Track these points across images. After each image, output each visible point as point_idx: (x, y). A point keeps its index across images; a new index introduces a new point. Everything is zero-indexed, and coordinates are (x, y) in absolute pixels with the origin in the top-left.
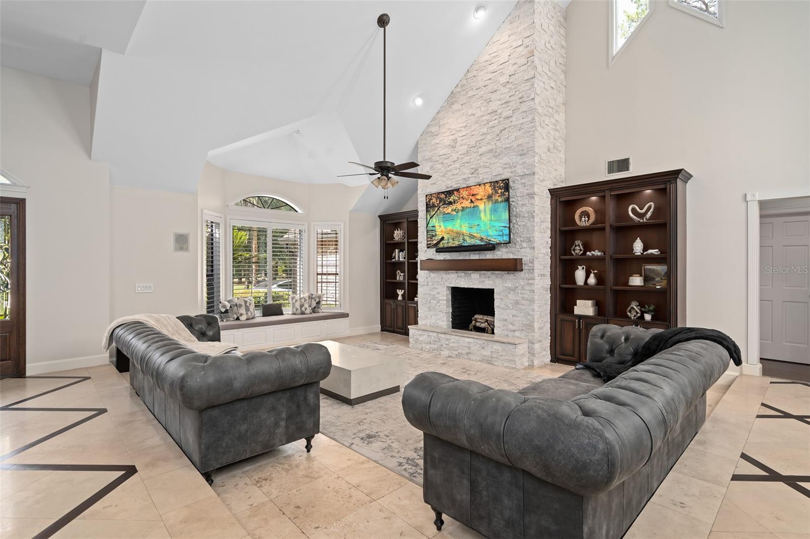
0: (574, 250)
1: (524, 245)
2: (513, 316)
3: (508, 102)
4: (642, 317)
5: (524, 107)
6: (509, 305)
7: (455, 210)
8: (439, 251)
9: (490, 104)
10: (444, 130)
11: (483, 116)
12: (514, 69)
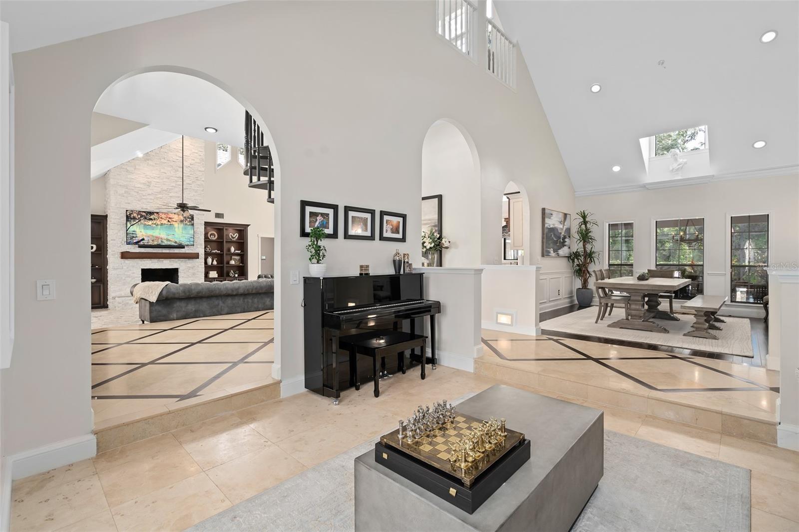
1: (199, 246)
4: (234, 276)
5: (199, 183)
6: (190, 276)
7: (155, 224)
8: (140, 247)
9: (178, 172)
10: (139, 172)
11: (172, 176)
12: (193, 161)
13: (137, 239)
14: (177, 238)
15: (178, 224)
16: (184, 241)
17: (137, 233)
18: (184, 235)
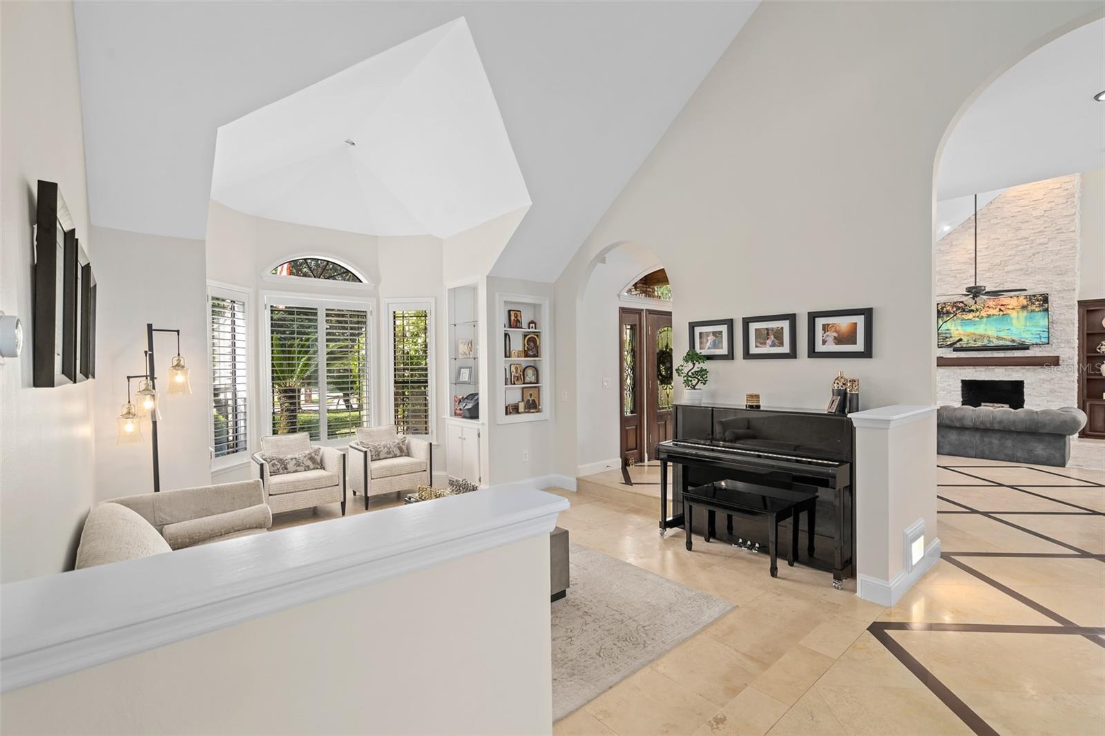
0: (1099, 349)
1: (1062, 345)
2: (1048, 401)
3: (1043, 232)
5: (1062, 237)
7: (978, 317)
8: (956, 350)
9: (1020, 232)
10: (957, 249)
11: (1010, 240)
12: (1049, 205)
13: (951, 339)
14: (1015, 334)
15: (1018, 312)
16: (1028, 338)
17: (952, 332)
18: (1027, 328)
